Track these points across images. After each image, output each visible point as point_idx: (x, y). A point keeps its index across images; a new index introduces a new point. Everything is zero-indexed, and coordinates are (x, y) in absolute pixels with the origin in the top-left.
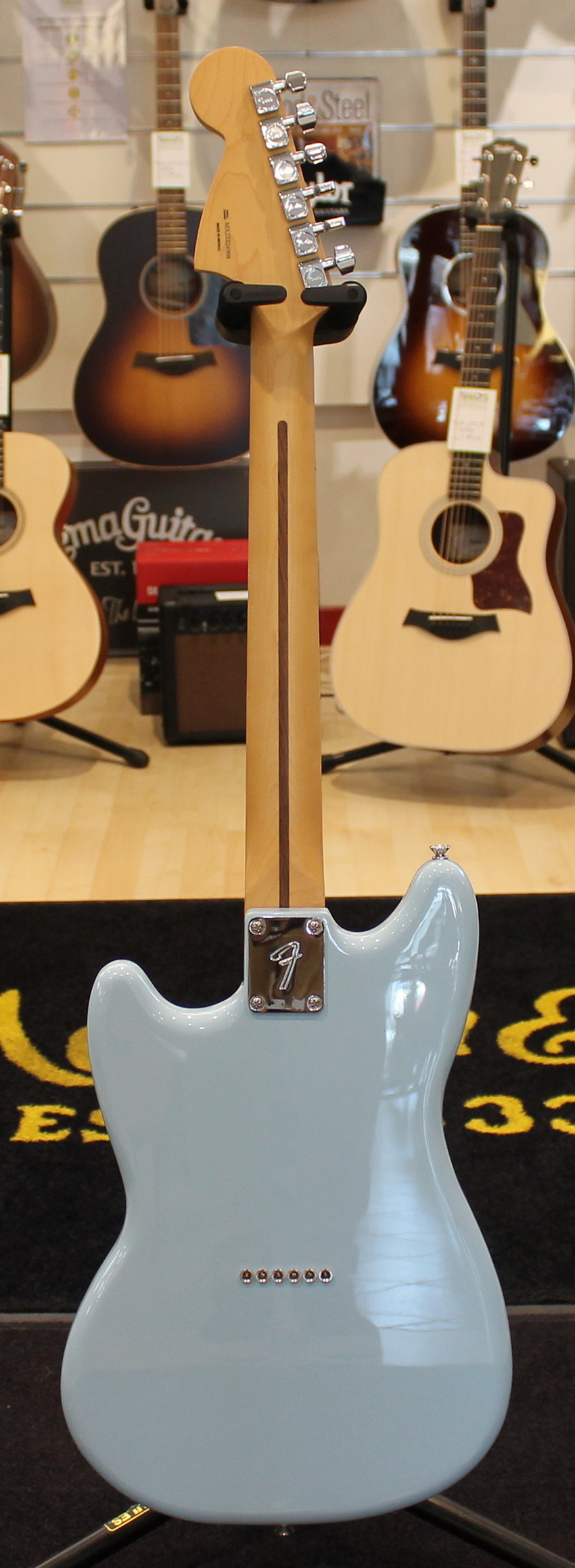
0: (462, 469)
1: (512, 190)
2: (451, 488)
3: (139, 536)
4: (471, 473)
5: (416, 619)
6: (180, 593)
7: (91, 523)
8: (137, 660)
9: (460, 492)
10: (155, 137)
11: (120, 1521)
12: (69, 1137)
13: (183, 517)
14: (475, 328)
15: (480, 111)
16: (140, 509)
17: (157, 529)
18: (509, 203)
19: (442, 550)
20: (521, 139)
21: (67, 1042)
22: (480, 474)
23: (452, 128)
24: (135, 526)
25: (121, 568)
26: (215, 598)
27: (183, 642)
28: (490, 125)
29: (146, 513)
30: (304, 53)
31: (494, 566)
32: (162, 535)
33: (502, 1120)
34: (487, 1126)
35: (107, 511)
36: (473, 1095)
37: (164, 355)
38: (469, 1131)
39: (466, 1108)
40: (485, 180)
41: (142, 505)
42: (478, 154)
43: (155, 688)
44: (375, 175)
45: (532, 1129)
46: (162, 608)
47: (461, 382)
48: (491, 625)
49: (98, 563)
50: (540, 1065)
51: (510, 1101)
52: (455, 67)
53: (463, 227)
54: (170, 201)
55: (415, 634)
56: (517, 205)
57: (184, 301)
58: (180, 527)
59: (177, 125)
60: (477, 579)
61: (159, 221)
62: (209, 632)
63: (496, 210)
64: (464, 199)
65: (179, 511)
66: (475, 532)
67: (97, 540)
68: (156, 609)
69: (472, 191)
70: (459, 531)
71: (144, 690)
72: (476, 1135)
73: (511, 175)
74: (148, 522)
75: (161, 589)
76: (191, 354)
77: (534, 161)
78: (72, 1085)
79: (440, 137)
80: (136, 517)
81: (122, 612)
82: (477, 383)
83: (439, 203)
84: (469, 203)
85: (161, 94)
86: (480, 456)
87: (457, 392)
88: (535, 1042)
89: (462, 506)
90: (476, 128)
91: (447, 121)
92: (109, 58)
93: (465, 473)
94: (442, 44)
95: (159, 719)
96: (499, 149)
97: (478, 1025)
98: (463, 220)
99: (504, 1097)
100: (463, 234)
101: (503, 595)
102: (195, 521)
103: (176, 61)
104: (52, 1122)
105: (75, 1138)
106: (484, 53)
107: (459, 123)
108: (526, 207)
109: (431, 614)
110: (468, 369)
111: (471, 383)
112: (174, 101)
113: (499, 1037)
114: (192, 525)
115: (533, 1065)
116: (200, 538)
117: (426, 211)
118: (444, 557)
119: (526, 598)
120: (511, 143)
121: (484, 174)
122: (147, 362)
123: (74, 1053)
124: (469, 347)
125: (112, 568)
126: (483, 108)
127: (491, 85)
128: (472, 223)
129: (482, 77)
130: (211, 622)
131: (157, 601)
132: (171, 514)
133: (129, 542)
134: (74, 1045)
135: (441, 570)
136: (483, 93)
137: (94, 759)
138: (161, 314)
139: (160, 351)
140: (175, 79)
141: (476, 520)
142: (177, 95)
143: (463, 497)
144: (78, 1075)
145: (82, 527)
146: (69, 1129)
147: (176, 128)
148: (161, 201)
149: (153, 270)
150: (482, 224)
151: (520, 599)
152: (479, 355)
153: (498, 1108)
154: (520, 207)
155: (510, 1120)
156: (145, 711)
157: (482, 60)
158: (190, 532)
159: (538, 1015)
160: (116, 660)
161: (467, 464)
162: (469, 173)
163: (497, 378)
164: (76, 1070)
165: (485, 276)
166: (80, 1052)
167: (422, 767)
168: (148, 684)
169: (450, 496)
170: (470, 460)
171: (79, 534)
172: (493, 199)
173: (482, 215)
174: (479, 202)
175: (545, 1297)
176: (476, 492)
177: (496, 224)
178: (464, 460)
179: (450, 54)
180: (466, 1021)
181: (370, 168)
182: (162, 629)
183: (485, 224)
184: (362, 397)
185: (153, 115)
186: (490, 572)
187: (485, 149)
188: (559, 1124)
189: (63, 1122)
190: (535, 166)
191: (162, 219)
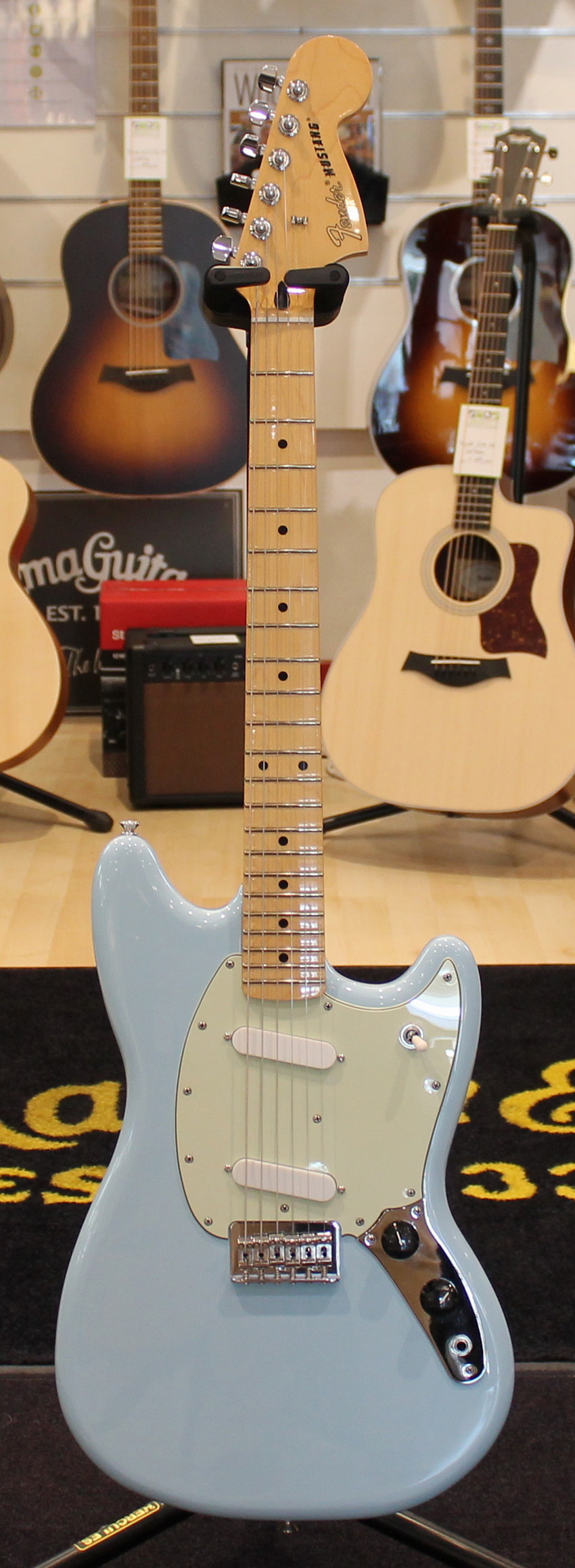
0: (470, 495)
1: (528, 186)
2: (457, 517)
3: (103, 576)
4: (480, 500)
5: (417, 663)
6: (150, 636)
7: (47, 561)
8: (100, 719)
9: (467, 521)
10: (128, 121)
11: (90, 1541)
12: (28, 1199)
13: (153, 556)
14: (485, 338)
15: (495, 97)
16: (103, 545)
17: (123, 570)
18: (524, 200)
19: (446, 586)
20: (538, 129)
21: (25, 1107)
22: (490, 501)
23: (463, 116)
24: (98, 565)
25: (81, 613)
26: (190, 641)
27: (153, 692)
28: (506, 113)
29: (110, 551)
30: (297, 30)
31: (504, 604)
32: (129, 576)
33: (503, 1187)
34: (486, 1192)
35: (66, 548)
36: (471, 1161)
37: (134, 369)
38: (466, 1196)
39: (463, 1174)
40: (497, 174)
41: (106, 541)
42: (490, 145)
43: (120, 746)
44: (376, 168)
45: (535, 1196)
46: (129, 652)
47: (469, 399)
48: (501, 670)
49: (55, 607)
50: (546, 1133)
51: (512, 1168)
52: (468, 47)
53: (475, 228)
54: (145, 195)
55: (415, 680)
56: (533, 202)
57: (159, 308)
58: (150, 566)
59: (151, 108)
60: (485, 618)
61: (131, 218)
62: (183, 680)
63: (510, 208)
64: (477, 196)
65: (149, 549)
66: (484, 567)
67: (54, 580)
68: (122, 656)
69: (483, 187)
70: (465, 568)
71: (107, 747)
72: (472, 1200)
73: (526, 169)
74: (112, 560)
75: (128, 632)
76: (165, 368)
77: (553, 153)
78: (31, 1148)
79: (451, 126)
80: (98, 555)
81: (81, 664)
82: (487, 400)
83: (447, 201)
84: (481, 200)
85: (136, 74)
86: (490, 481)
87: (465, 409)
88: (541, 1111)
89: (469, 537)
90: (489, 117)
91: (459, 107)
92: (66, 27)
93: (473, 500)
94: (454, 21)
95: (125, 781)
96: (513, 139)
97: (478, 1094)
98: (475, 220)
99: (505, 1164)
100: (474, 236)
101: (514, 637)
102: (166, 560)
103: (153, 38)
104: (10, 1184)
105: (35, 1201)
106: (500, 32)
107: (472, 111)
108: (544, 205)
109: (433, 657)
110: (477, 384)
111: (481, 400)
112: (151, 83)
113: (502, 1106)
114: (164, 565)
115: (538, 1133)
116: (173, 578)
117: (434, 208)
118: (448, 594)
119: (540, 641)
120: (527, 132)
121: (497, 168)
122: (116, 375)
123: (34, 1117)
124: (478, 360)
125: (71, 612)
126: (498, 93)
127: (508, 68)
128: (484, 222)
129: (497, 59)
130: (185, 670)
131: (125, 646)
132: (140, 552)
133: (91, 583)
134: (33, 1110)
135: (446, 608)
136: (498, 77)
137: (49, 823)
138: (130, 321)
139: (131, 364)
140: (153, 57)
141: (485, 553)
142: (154, 75)
143: (470, 526)
144: (37, 1139)
145: (37, 565)
146: (29, 1191)
147: (154, 113)
148: (133, 195)
149: (124, 273)
150: (493, 223)
151: (535, 643)
152: (490, 369)
153: (499, 1175)
154: (537, 205)
155: (511, 1186)
156: (107, 773)
157: (498, 40)
158: (161, 571)
159: (545, 1085)
160: (74, 718)
161: (475, 491)
162: (481, 166)
163: (510, 397)
164: (35, 1134)
165: (496, 281)
166: (40, 1116)
167: (423, 834)
168: (111, 741)
169: (456, 526)
170: (478, 486)
171: (33, 573)
172: (507, 194)
173: (495, 213)
174: (491, 199)
175: (543, 1354)
176: (486, 522)
177: (510, 223)
178: (471, 485)
179: (463, 32)
180: (467, 1091)
181: (372, 162)
182: (129, 680)
183: (497, 222)
184: (359, 420)
185: (126, 99)
186: (500, 611)
187: (498, 139)
188: (563, 1191)
189: (21, 1184)
190: (553, 159)
191: (134, 214)
